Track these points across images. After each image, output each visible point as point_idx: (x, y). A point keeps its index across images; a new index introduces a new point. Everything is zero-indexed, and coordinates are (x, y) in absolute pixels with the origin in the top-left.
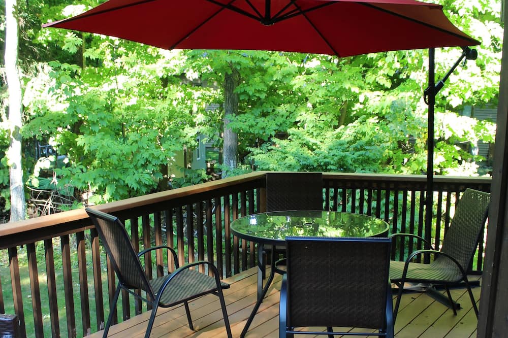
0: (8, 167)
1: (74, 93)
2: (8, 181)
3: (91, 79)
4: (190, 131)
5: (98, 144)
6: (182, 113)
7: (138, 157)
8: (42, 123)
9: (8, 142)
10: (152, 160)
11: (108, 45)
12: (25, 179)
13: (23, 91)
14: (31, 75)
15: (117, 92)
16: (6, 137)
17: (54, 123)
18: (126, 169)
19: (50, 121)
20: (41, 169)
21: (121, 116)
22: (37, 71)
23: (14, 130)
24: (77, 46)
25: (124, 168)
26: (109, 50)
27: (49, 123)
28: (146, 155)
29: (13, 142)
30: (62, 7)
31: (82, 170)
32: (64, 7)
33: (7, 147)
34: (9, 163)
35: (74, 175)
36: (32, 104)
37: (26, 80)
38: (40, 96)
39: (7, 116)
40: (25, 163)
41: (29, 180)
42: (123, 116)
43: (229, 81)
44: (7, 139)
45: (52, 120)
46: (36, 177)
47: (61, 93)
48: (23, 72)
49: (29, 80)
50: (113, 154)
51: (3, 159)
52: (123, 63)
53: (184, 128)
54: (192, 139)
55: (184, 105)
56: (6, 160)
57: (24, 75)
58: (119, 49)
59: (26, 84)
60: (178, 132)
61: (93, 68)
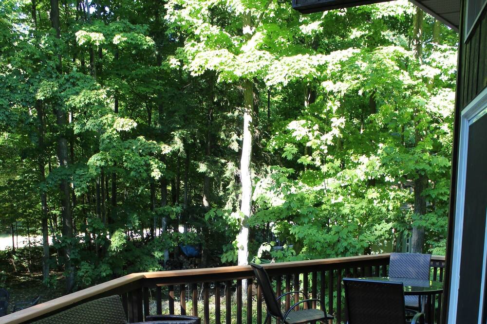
0: (237, 249)
1: (290, 191)
2: (236, 259)
3: (308, 180)
4: (385, 226)
5: (305, 232)
6: (380, 210)
7: (339, 245)
8: (265, 215)
9: (238, 229)
10: (350, 248)
11: (319, 153)
12: (249, 259)
13: (253, 189)
14: (261, 175)
15: (325, 191)
16: (237, 224)
17: (275, 216)
18: (328, 254)
19: (272, 213)
20: (263, 251)
21: (328, 211)
22: (267, 172)
23: (244, 219)
24: (293, 154)
25: (326, 254)
26: (319, 157)
27: (271, 215)
28: (345, 244)
29: (242, 229)
30: (289, 122)
31: (292, 253)
32: (290, 121)
33: (238, 232)
34: (238, 246)
35: (286, 257)
36: (259, 200)
37: (256, 180)
38: (266, 193)
39: (240, 208)
40: (251, 246)
41: (253, 260)
42: (329, 211)
43: (418, 185)
44: (238, 226)
45: (274, 212)
46: (259, 258)
47: (280, 191)
48: (255, 173)
49: (259, 180)
50: (317, 241)
51: (234, 242)
52: (330, 168)
53: (380, 224)
54: (387, 232)
55: (382, 204)
56: (236, 243)
57: (256, 176)
58: (328, 157)
59: (256, 183)
60: (374, 226)
61: (312, 171)
